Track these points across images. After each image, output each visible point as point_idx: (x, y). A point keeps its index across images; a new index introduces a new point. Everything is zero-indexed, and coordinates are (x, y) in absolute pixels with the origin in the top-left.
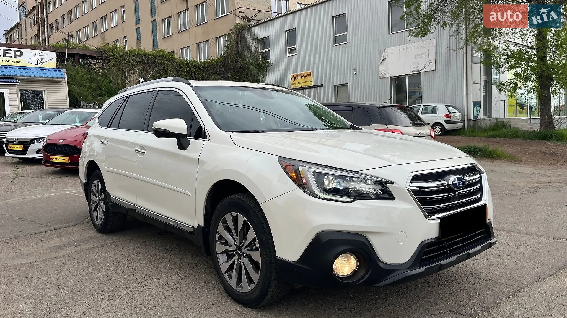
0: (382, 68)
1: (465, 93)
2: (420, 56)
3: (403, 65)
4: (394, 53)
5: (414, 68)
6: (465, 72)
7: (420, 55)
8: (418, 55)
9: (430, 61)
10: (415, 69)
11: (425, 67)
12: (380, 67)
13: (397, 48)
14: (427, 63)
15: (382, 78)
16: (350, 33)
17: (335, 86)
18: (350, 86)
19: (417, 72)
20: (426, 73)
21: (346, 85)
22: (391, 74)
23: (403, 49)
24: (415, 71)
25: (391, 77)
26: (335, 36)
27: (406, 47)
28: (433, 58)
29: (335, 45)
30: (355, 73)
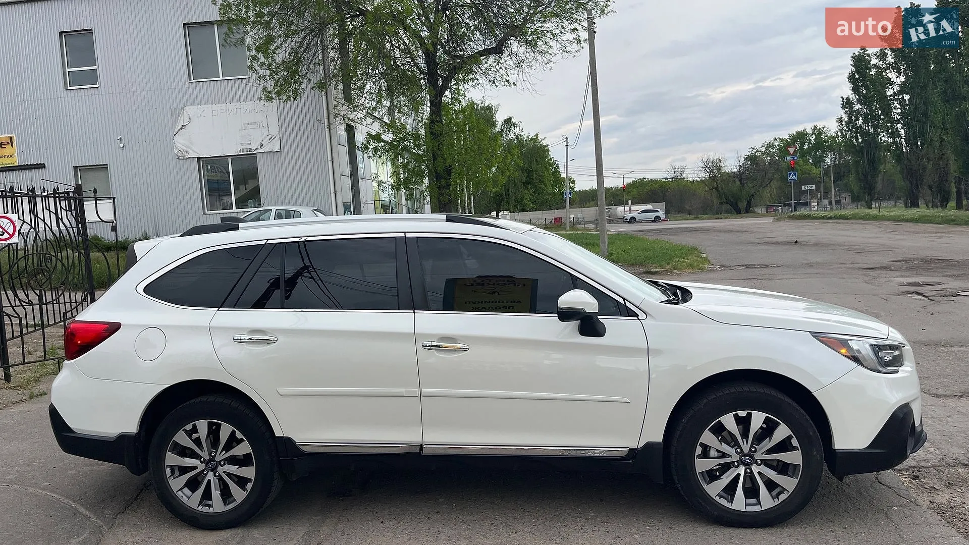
0: (180, 142)
1: (332, 191)
2: (253, 126)
3: (222, 138)
4: (202, 117)
5: (242, 145)
6: (330, 158)
7: (251, 124)
8: (248, 124)
9: (270, 136)
10: (244, 147)
11: (262, 145)
12: (175, 140)
13: (207, 108)
14: (265, 138)
15: (182, 158)
16: (101, 67)
17: (76, 168)
18: (111, 168)
19: (249, 153)
20: (265, 154)
21: (104, 167)
22: (199, 152)
23: (219, 112)
24: (245, 151)
25: (199, 158)
26: (68, 70)
27: (225, 109)
28: (275, 130)
29: (69, 88)
30: (122, 145)
